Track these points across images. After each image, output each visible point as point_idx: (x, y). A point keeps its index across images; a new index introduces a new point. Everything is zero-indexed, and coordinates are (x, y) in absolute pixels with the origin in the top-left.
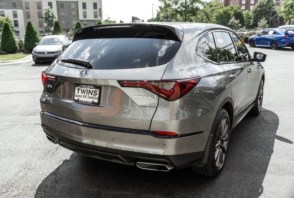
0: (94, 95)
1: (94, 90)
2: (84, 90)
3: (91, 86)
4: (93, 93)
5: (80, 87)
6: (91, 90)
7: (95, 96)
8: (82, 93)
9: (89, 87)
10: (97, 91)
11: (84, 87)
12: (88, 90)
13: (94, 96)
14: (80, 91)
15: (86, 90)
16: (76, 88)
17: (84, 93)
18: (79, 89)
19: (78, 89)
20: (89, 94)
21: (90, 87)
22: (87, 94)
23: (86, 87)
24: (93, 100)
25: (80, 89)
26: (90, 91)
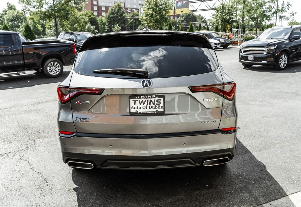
0: (157, 104)
1: (156, 99)
2: (142, 101)
3: (152, 95)
4: (156, 103)
5: (138, 98)
6: (153, 100)
7: (159, 105)
8: (140, 104)
9: (149, 97)
10: (161, 100)
11: (143, 97)
12: (148, 100)
13: (157, 106)
14: (137, 103)
15: (146, 100)
16: (131, 100)
17: (144, 104)
18: (135, 101)
19: (133, 101)
20: (150, 104)
21: (152, 97)
22: (147, 104)
23: (146, 97)
24: (157, 109)
25: (137, 100)
26: (151, 101)
